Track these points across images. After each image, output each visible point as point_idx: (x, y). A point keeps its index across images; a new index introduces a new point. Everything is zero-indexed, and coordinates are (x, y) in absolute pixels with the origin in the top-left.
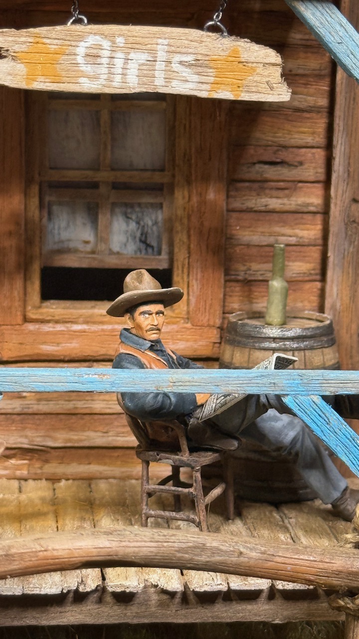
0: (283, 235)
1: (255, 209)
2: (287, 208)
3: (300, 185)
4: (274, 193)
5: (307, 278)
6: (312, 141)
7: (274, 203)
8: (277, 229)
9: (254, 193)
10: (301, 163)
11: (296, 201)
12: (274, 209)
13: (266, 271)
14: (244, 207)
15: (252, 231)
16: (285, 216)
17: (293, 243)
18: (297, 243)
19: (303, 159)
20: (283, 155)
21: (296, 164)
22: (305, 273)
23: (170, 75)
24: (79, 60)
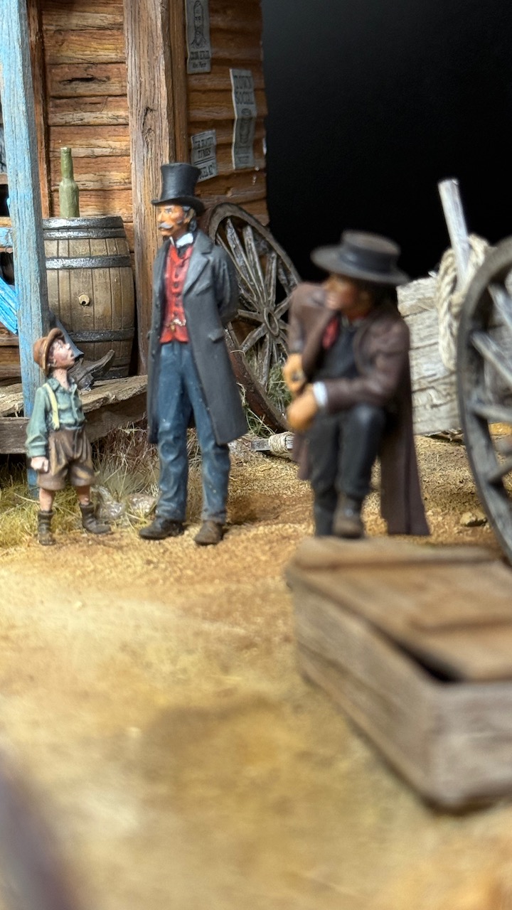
0: (99, 147)
1: (73, 123)
2: (99, 121)
3: (110, 99)
4: (89, 107)
5: (122, 187)
6: (115, 57)
7: (89, 117)
8: (93, 141)
9: (71, 109)
10: (108, 78)
11: (108, 114)
12: (88, 123)
13: (86, 181)
14: (63, 122)
15: (72, 144)
16: (99, 129)
17: (107, 154)
18: (111, 154)
19: (109, 74)
20: (93, 72)
21: (105, 79)
22: (120, 182)
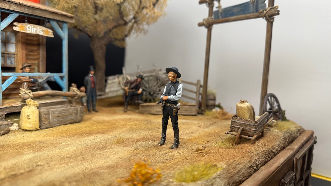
3: (35, 55)
12: (32, 58)
23: (39, 32)
24: (27, 28)
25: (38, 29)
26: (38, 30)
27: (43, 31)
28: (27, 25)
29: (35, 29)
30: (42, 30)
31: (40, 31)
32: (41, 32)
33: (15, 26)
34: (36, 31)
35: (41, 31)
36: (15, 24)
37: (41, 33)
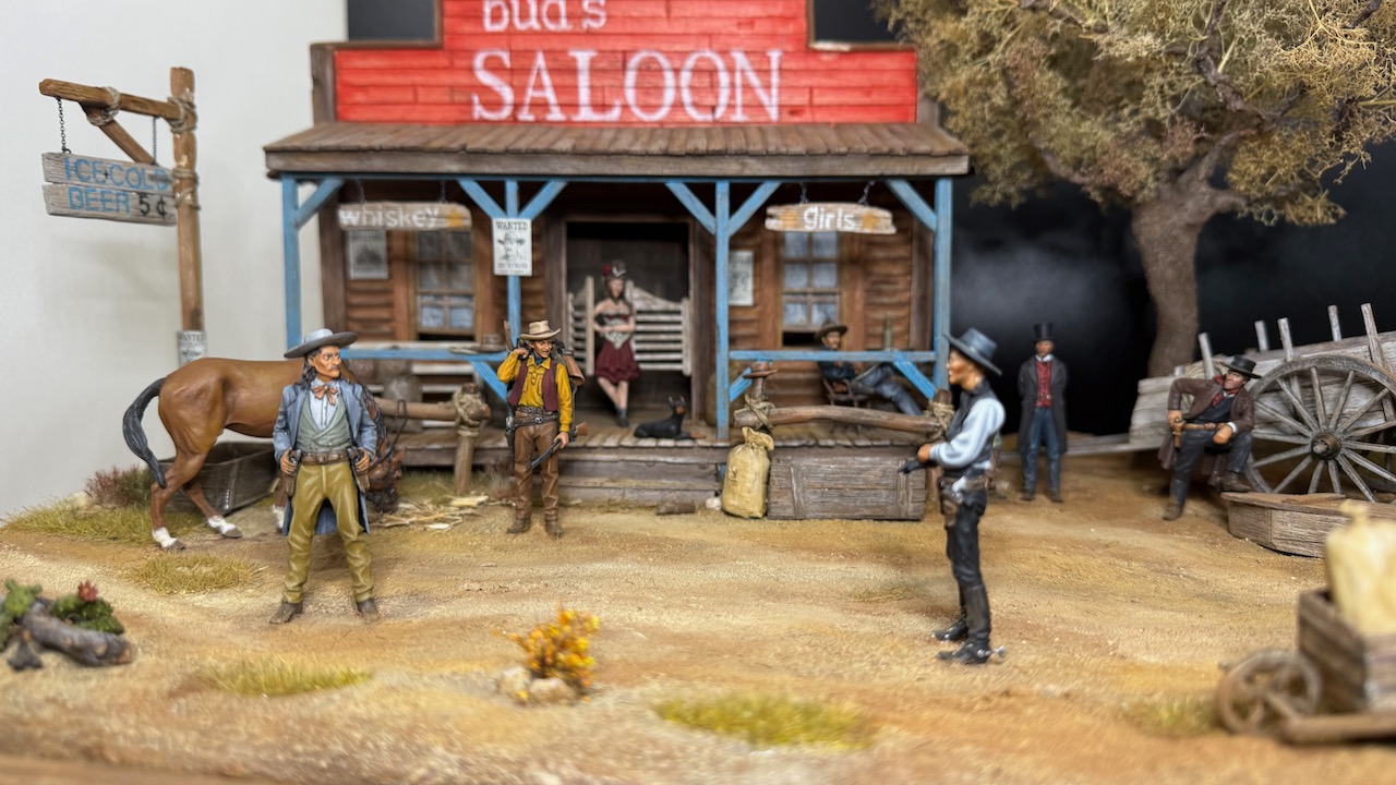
1: (877, 303)
2: (891, 302)
4: (886, 296)
8: (887, 312)
9: (876, 296)
14: (872, 302)
18: (896, 318)
23: (844, 223)
24: (805, 218)
25: (840, 215)
26: (839, 220)
27: (856, 219)
28: (805, 209)
29: (830, 216)
30: (852, 216)
31: (846, 220)
32: (850, 222)
33: (771, 217)
34: (834, 222)
35: (849, 219)
36: (771, 211)
37: (851, 227)
